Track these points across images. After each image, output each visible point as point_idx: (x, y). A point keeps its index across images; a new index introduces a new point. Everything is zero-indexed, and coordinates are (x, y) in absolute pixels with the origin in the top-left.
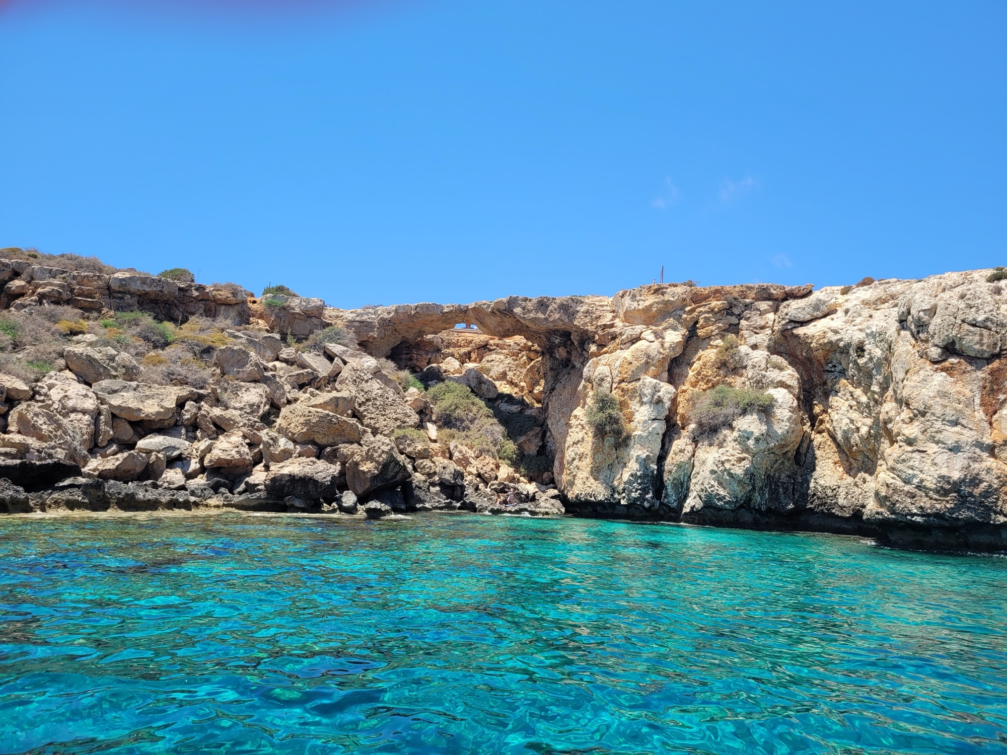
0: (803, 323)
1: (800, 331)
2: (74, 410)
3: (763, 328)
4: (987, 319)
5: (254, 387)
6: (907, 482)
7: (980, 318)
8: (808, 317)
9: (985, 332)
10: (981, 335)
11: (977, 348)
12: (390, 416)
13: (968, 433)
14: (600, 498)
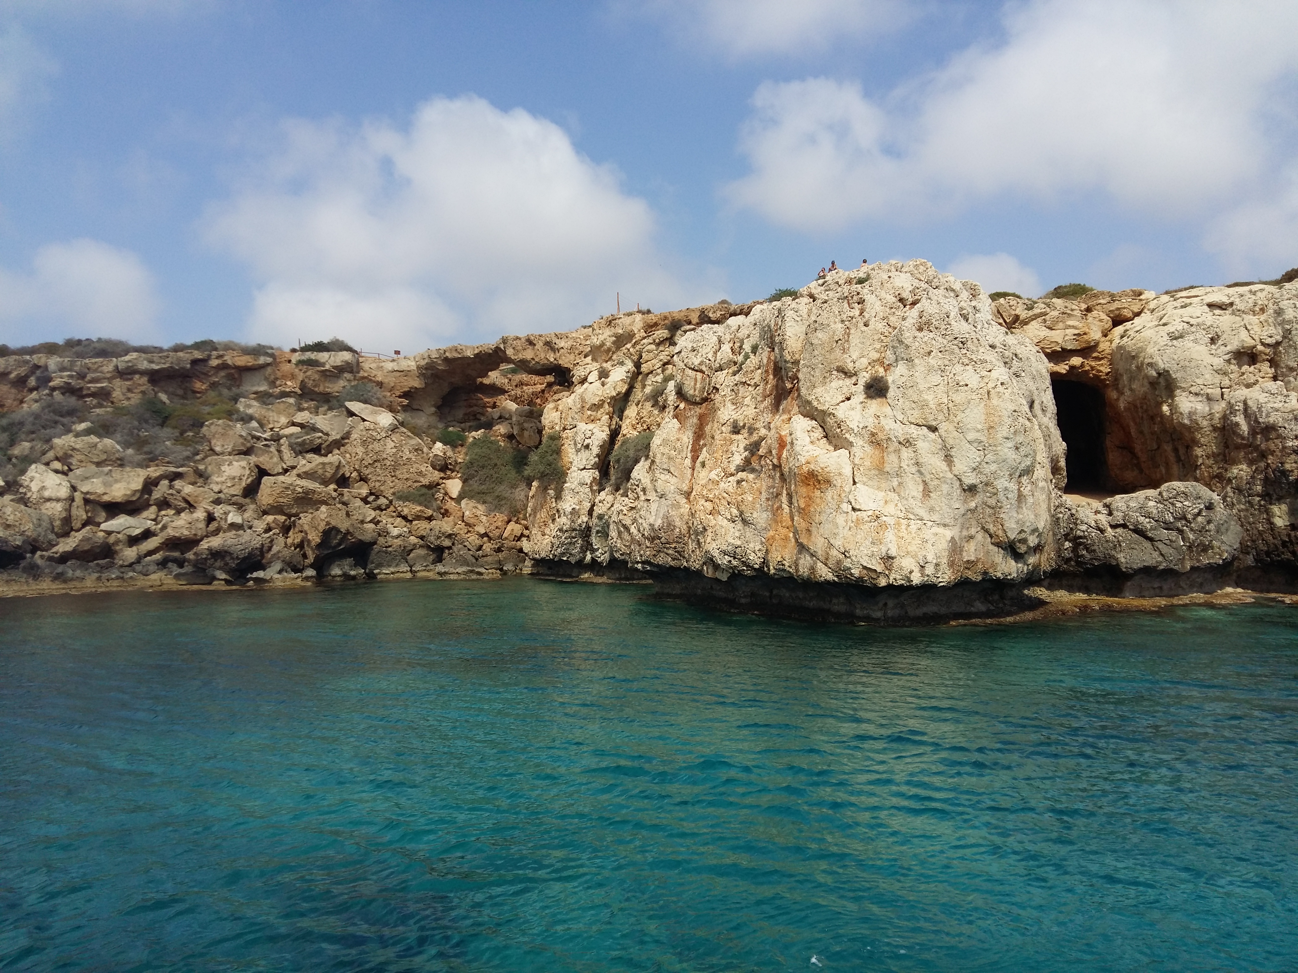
2: (49, 500)
4: (701, 363)
5: (237, 461)
6: (639, 530)
7: (696, 362)
9: (699, 375)
10: (696, 380)
11: (691, 392)
12: (400, 476)
13: (673, 480)
14: (543, 555)
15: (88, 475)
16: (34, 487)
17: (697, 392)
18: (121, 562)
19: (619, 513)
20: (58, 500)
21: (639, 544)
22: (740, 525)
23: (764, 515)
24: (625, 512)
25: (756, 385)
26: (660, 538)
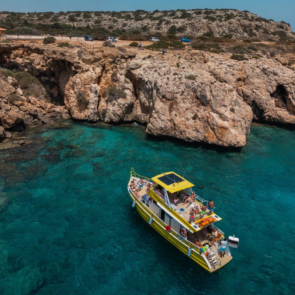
0: (133, 69)
1: (133, 72)
3: (123, 68)
4: (171, 91)
6: (154, 127)
7: (170, 91)
8: (135, 68)
9: (170, 94)
11: (169, 97)
13: (166, 117)
14: (82, 118)
17: (170, 98)
19: (115, 111)
21: (155, 130)
23: (202, 130)
24: (117, 111)
25: (189, 99)
26: (163, 130)
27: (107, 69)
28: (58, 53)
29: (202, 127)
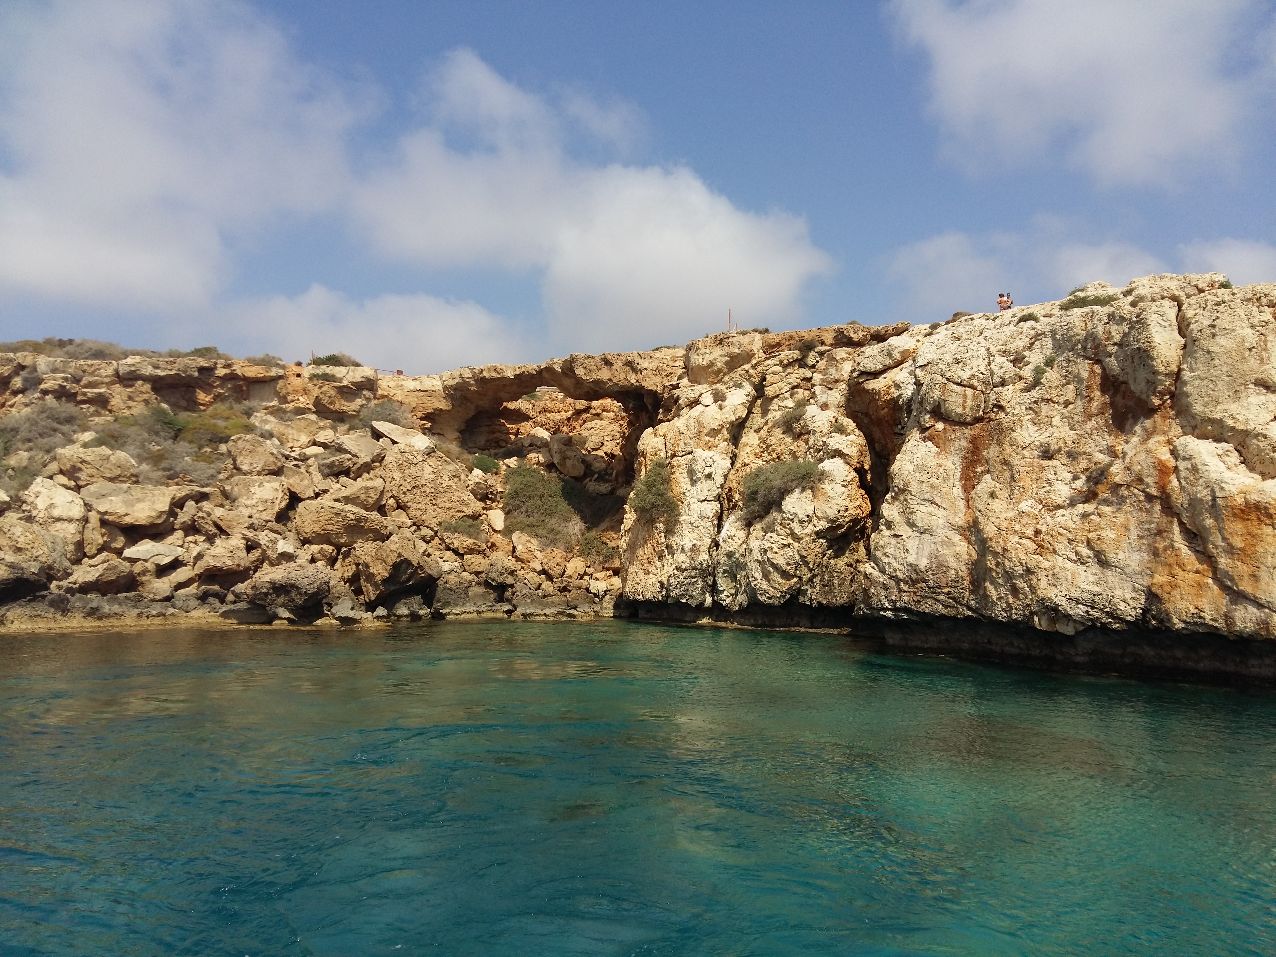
0: (875, 375)
1: (872, 385)
2: (59, 520)
3: (837, 381)
4: (972, 377)
5: (269, 482)
6: (883, 572)
7: (965, 378)
8: (880, 367)
9: (969, 391)
10: (965, 396)
11: (960, 410)
12: (442, 505)
13: (941, 513)
14: (649, 596)
15: (104, 492)
16: (41, 503)
17: (967, 411)
18: (151, 596)
19: (766, 551)
20: (70, 520)
21: (886, 587)
22: (1094, 568)
23: (1136, 556)
24: (776, 550)
25: (1067, 404)
26: (925, 581)
27: (769, 391)
28: (618, 365)
29: (1134, 533)
